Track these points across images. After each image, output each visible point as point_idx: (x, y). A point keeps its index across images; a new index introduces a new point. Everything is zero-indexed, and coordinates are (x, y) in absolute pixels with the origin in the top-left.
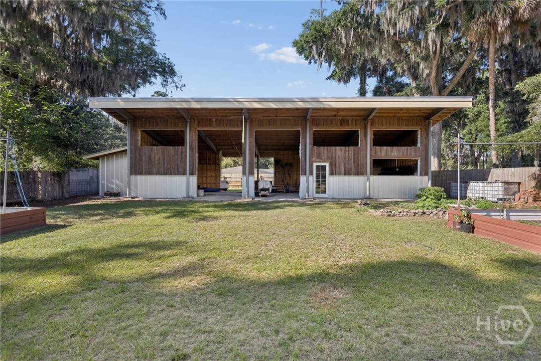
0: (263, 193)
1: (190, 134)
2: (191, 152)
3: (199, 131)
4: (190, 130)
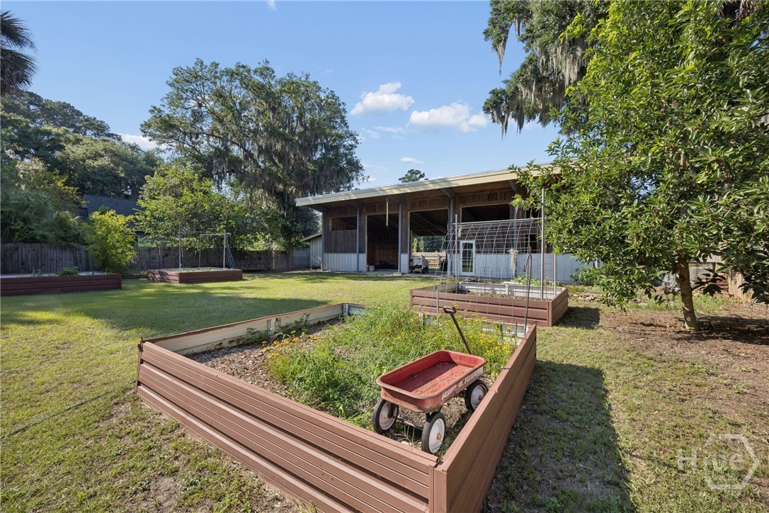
0: (416, 269)
1: (360, 219)
2: (361, 232)
3: (368, 217)
4: (360, 216)
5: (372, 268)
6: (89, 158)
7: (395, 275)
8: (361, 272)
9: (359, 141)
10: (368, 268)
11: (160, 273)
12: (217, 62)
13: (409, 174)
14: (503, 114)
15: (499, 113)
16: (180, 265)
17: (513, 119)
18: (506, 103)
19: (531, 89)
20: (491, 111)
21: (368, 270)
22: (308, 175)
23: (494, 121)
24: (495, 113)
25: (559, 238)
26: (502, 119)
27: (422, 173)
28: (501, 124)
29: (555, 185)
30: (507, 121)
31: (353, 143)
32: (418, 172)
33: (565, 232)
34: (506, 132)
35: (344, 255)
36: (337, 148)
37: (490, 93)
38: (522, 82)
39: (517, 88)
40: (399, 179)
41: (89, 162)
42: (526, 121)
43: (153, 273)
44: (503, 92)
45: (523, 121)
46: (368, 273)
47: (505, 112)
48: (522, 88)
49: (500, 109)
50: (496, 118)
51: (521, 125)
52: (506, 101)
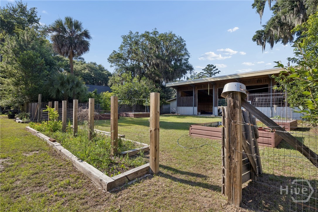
1: (194, 92)
2: (195, 98)
3: (198, 91)
4: (194, 90)
5: (199, 113)
6: (83, 70)
7: (212, 116)
8: (195, 115)
9: (190, 56)
10: (198, 113)
11: (125, 114)
12: (138, 32)
13: (208, 67)
14: (263, 41)
15: (261, 41)
16: (133, 111)
17: (268, 43)
18: (264, 37)
19: (277, 30)
20: (257, 40)
21: (198, 114)
22: (169, 73)
23: (258, 45)
24: (259, 41)
25: (292, 101)
26: (263, 44)
27: (214, 66)
28: (262, 46)
29: (291, 82)
30: (265, 45)
31: (188, 57)
32: (212, 66)
33: (294, 99)
34: (264, 49)
35: (186, 107)
36: (181, 60)
37: (256, 32)
38: (273, 27)
39: (270, 29)
40: (203, 70)
41: (83, 71)
42: (275, 43)
43: (123, 114)
44: (263, 31)
45: (273, 44)
46: (198, 115)
47: (264, 41)
48: (273, 30)
49: (261, 39)
50: (259, 43)
51: (272, 46)
52: (264, 35)
